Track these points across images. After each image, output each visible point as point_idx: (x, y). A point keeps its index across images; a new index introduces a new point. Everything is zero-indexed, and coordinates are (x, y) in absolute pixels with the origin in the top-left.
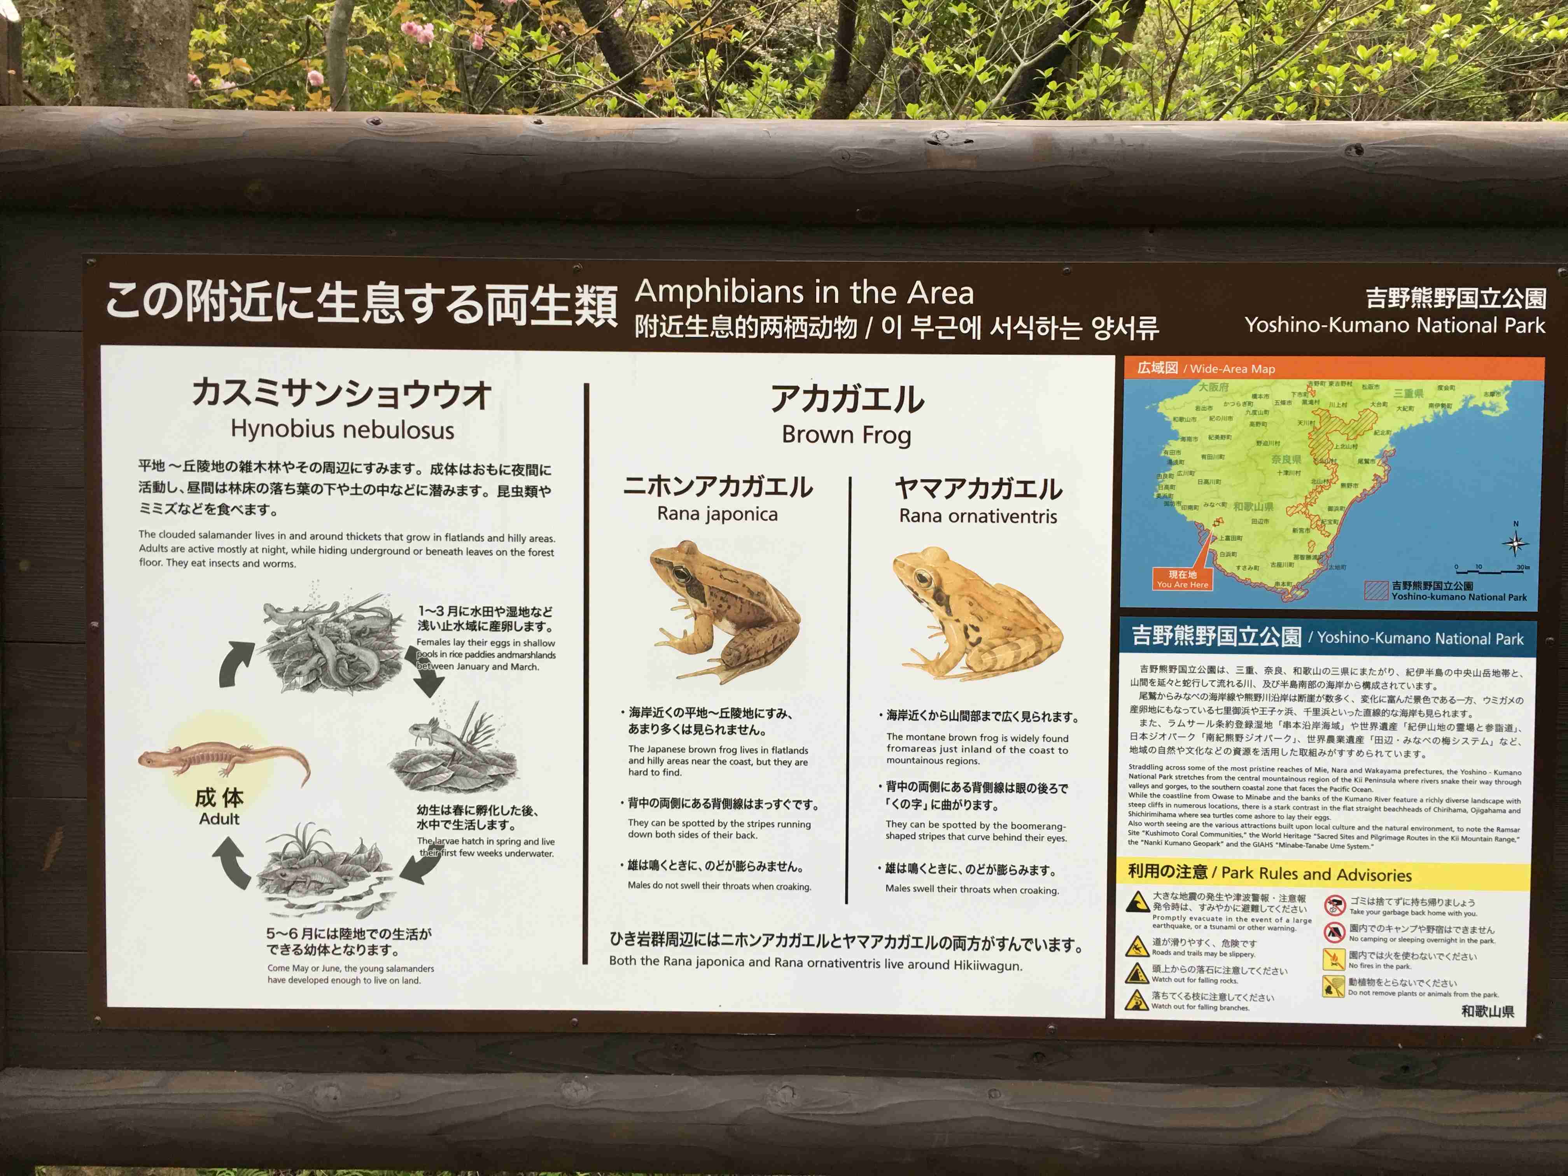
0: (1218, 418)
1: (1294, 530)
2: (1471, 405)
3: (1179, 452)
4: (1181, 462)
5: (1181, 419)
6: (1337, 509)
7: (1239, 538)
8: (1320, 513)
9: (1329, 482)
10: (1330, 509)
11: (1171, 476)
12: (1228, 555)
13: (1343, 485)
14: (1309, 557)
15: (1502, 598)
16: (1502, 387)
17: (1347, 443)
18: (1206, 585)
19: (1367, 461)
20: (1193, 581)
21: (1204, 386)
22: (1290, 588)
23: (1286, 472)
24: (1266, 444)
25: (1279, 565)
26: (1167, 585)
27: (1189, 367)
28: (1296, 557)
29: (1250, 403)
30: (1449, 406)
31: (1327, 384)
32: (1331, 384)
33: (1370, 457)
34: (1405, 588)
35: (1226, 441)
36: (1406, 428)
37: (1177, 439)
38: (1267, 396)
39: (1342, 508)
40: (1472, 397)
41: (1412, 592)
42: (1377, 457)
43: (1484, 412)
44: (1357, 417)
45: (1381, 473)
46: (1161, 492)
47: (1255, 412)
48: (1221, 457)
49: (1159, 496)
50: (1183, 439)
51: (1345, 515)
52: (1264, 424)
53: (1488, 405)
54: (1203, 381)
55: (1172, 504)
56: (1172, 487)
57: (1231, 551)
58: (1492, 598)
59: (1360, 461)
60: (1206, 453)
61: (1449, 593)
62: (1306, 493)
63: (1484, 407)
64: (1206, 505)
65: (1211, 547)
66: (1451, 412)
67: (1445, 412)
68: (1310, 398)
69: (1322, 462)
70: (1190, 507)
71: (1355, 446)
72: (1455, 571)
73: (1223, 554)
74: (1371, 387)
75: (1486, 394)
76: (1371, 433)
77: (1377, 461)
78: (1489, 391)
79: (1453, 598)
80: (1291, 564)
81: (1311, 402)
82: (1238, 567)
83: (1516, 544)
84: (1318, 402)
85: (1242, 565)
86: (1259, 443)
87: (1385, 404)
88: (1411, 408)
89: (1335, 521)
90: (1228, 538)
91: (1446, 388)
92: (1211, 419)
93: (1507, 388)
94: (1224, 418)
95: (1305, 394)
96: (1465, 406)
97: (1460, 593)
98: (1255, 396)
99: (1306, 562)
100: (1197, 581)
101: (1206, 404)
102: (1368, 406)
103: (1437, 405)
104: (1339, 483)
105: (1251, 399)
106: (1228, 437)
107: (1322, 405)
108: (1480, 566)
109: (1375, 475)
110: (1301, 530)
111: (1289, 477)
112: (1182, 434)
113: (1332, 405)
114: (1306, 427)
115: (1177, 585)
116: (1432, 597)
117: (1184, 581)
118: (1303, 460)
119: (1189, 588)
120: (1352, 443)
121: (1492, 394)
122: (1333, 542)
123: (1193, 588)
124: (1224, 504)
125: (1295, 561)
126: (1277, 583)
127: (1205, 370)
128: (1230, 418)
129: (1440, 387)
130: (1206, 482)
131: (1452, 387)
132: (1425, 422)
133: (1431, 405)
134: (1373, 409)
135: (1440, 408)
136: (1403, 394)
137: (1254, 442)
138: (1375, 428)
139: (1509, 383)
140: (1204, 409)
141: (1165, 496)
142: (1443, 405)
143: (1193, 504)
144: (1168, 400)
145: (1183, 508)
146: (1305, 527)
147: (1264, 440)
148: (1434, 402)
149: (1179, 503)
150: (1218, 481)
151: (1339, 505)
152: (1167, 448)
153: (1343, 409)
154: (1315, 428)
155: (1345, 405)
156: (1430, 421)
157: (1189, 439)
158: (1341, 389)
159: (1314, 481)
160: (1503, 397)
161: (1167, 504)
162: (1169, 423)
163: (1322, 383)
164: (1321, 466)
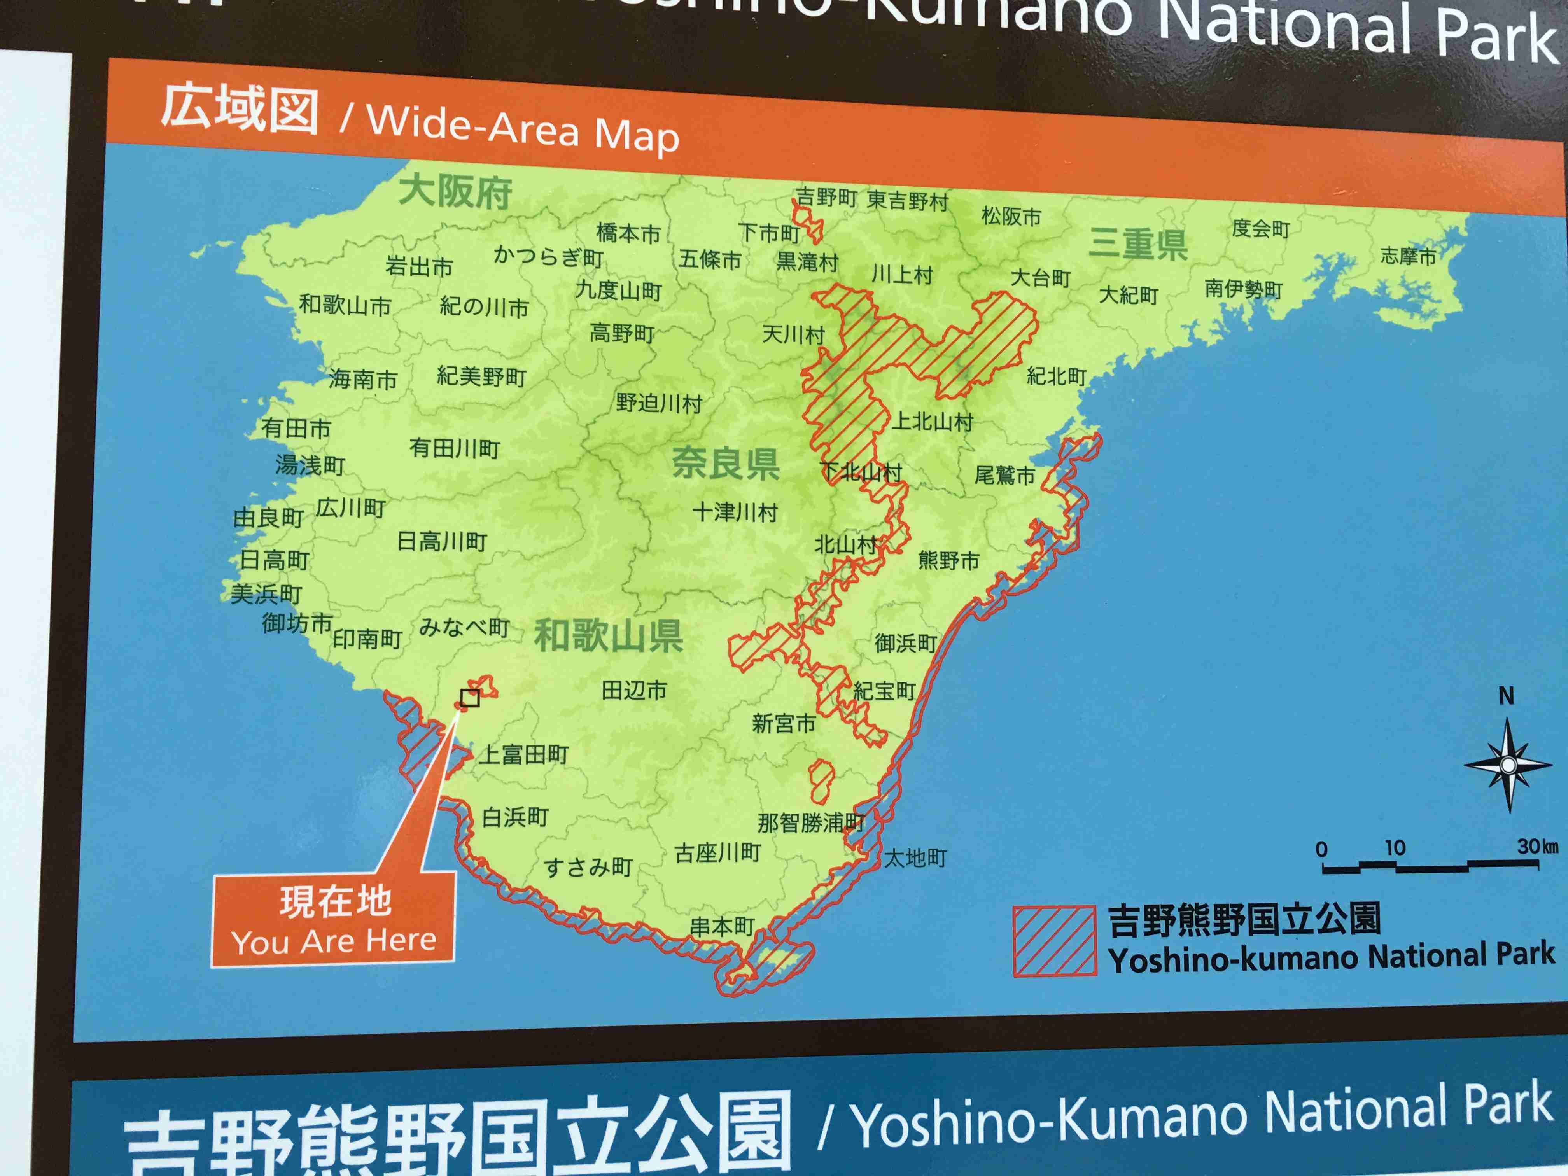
0: (472, 306)
1: (760, 723)
2: (1341, 290)
3: (322, 426)
4: (332, 463)
5: (332, 304)
6: (907, 644)
7: (556, 753)
8: (850, 661)
9: (878, 545)
10: (884, 643)
11: (291, 516)
12: (515, 817)
13: (926, 558)
14: (812, 822)
15: (1475, 958)
16: (1439, 235)
17: (934, 409)
18: (428, 940)
19: (1006, 476)
20: (377, 925)
21: (417, 183)
22: (745, 942)
23: (726, 511)
24: (650, 404)
25: (707, 853)
26: (270, 945)
27: (360, 115)
28: (767, 822)
29: (590, 257)
30: (1272, 290)
31: (863, 199)
32: (876, 200)
33: (1018, 460)
34: (1152, 931)
35: (505, 391)
36: (1132, 361)
37: (313, 378)
38: (651, 231)
39: (924, 640)
40: (1344, 263)
41: (1176, 942)
42: (1038, 460)
43: (1387, 315)
44: (967, 320)
45: (1056, 520)
46: (249, 577)
47: (608, 287)
48: (486, 447)
49: (242, 594)
50: (340, 378)
51: (936, 666)
52: (642, 332)
53: (1397, 293)
54: (415, 167)
55: (296, 624)
56: (297, 559)
57: (527, 802)
58: (1447, 957)
59: (984, 475)
60: (428, 432)
61: (1303, 944)
62: (798, 588)
63: (1383, 299)
64: (429, 628)
65: (446, 788)
66: (1279, 310)
67: (1261, 313)
68: (805, 245)
69: (850, 473)
70: (368, 638)
71: (964, 421)
72: (1318, 863)
73: (492, 817)
74: (1011, 216)
75: (1388, 252)
76: (1019, 375)
77: (1041, 473)
78: (1400, 243)
79: (1315, 961)
80: (748, 850)
81: (809, 262)
82: (553, 866)
83: (1509, 765)
84: (831, 261)
85: (567, 855)
86: (624, 400)
87: (1059, 276)
88: (1147, 294)
89: (903, 688)
90: (512, 755)
91: (1261, 230)
92: (446, 307)
93: (1452, 237)
94: (495, 307)
95: (787, 232)
96: (1324, 292)
97: (1339, 943)
98: (607, 231)
99: (800, 840)
100: (392, 925)
101: (428, 252)
102: (1004, 282)
103: (1236, 286)
104: (912, 552)
105: (594, 243)
106: (513, 376)
107: (847, 274)
108: (1398, 846)
109: (1036, 525)
110: (785, 722)
111: (738, 527)
112: (332, 360)
113: (880, 273)
114: (793, 348)
115: (312, 941)
116: (1246, 962)
117: (337, 927)
118: (785, 466)
119: (359, 953)
120: (952, 409)
121: (1409, 255)
122: (896, 763)
123: (378, 954)
124: (496, 626)
125: (764, 839)
126: (700, 925)
127: (422, 127)
128: (519, 306)
129: (1241, 227)
130: (430, 540)
131: (1279, 227)
132: (1198, 344)
133: (1213, 287)
134: (1021, 291)
135: (1241, 297)
136: (1121, 245)
137: (606, 397)
138: (1032, 357)
139: (1458, 219)
140: (420, 267)
141: (266, 595)
142: (1252, 287)
143: (377, 624)
144: (279, 231)
145: (340, 639)
146: (796, 710)
147: (643, 389)
148: (1224, 275)
149: (321, 619)
150: (473, 540)
151: (918, 630)
152: (277, 411)
153: (921, 289)
154: (823, 352)
155: (924, 275)
156: (1212, 340)
157: (364, 378)
158: (909, 216)
159: (824, 544)
160: (1442, 266)
161: (273, 623)
162: (288, 317)
163: (844, 197)
164: (850, 487)
